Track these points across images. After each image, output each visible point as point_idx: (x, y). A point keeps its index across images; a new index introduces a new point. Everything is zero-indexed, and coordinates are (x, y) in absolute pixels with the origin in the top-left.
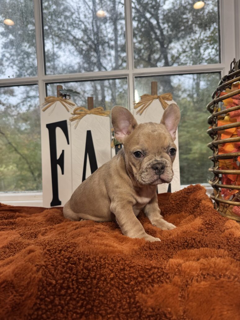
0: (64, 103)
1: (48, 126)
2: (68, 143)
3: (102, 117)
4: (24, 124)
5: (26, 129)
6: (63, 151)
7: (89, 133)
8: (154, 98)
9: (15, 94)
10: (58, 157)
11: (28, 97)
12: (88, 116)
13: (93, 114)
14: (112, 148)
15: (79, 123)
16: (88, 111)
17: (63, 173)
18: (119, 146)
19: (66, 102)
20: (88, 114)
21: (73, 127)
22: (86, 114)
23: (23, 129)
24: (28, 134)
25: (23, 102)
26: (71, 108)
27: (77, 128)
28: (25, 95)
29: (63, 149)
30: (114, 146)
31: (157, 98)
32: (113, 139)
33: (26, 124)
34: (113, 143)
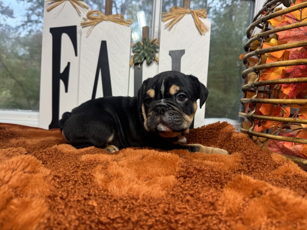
0: (76, 4)
2: (76, 55)
3: (121, 26)
4: (22, 49)
5: (24, 55)
6: (69, 63)
7: (104, 44)
8: (186, 13)
9: (14, 15)
10: (62, 70)
11: (30, 21)
12: (104, 22)
13: (110, 21)
14: (130, 66)
15: (93, 31)
16: (105, 16)
17: (66, 91)
18: (139, 65)
19: (78, 4)
20: (105, 20)
21: (84, 35)
22: (102, 20)
23: (21, 54)
24: (26, 60)
25: (23, 25)
26: (84, 12)
27: (90, 36)
28: (26, 19)
29: (69, 61)
30: (133, 65)
31: (190, 13)
32: (132, 56)
33: (25, 49)
34: (132, 61)
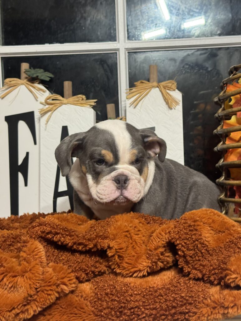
1: (8, 119)
2: (35, 143)
3: (83, 108)
6: (28, 153)
7: (65, 130)
8: (153, 87)
10: (20, 162)
13: (71, 104)
16: (64, 100)
17: (26, 185)
19: (34, 88)
20: (65, 104)
21: (43, 123)
22: (62, 104)
26: (41, 96)
31: (157, 87)
